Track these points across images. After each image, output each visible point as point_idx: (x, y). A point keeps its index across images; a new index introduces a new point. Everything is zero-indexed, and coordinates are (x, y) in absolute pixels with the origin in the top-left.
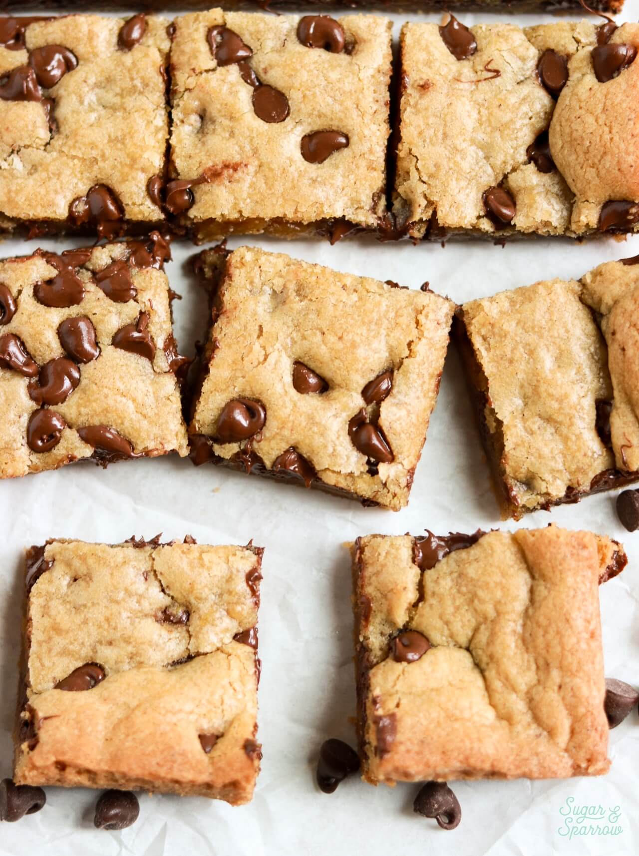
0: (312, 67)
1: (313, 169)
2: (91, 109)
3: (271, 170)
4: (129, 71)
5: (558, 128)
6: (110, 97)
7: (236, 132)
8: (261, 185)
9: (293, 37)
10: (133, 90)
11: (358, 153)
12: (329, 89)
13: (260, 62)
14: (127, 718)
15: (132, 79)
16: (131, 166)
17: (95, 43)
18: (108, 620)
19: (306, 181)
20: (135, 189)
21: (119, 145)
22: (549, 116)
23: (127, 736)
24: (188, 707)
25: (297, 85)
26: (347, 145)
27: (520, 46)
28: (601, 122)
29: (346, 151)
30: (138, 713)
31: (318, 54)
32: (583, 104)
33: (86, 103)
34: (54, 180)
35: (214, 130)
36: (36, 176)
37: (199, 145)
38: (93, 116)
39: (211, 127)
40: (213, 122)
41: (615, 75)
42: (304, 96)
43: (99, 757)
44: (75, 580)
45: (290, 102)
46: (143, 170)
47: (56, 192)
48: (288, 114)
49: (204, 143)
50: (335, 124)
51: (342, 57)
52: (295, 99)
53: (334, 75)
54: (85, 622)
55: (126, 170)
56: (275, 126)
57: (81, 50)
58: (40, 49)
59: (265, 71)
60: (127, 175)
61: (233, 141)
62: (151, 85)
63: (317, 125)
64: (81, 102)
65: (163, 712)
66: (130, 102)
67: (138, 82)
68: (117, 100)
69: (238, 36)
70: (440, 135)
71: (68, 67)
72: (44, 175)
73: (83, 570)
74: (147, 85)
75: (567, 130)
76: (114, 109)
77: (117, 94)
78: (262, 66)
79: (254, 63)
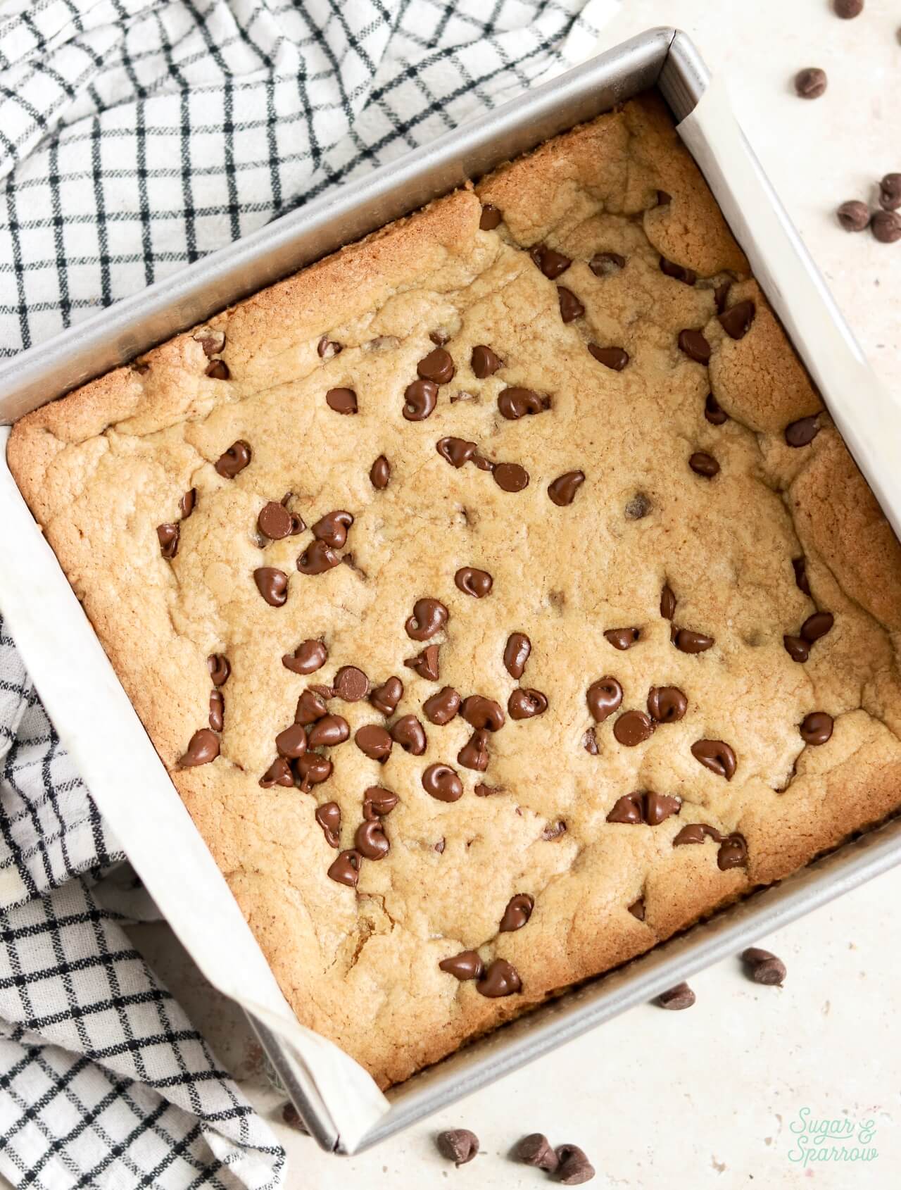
0: (528, 433)
1: (569, 510)
2: (383, 547)
3: (539, 526)
4: (396, 503)
5: (722, 389)
6: (394, 532)
7: (497, 511)
8: (537, 542)
9: (501, 418)
10: (407, 519)
11: (595, 480)
12: (549, 444)
13: (486, 448)
14: (573, 929)
15: (402, 509)
16: (437, 575)
17: (359, 497)
18: (511, 859)
19: (569, 522)
20: (449, 591)
21: (419, 564)
22: (709, 380)
23: (583, 943)
24: (610, 896)
25: (524, 453)
26: (584, 478)
27: (661, 338)
28: (757, 369)
29: (586, 484)
30: (578, 922)
31: (526, 422)
32: (736, 362)
33: (376, 545)
34: (384, 615)
35: (479, 518)
36: (368, 619)
37: (475, 534)
38: (387, 554)
39: (476, 517)
40: (475, 511)
41: (747, 329)
42: (534, 460)
43: (573, 971)
44: (469, 845)
45: (525, 469)
46: (447, 574)
47: (391, 623)
48: (528, 478)
49: (477, 532)
50: (568, 469)
51: (547, 414)
52: (527, 464)
53: (547, 432)
54: (496, 870)
55: (435, 580)
56: (523, 493)
57: (352, 508)
58: (320, 522)
59: (494, 454)
60: (438, 583)
61: (498, 519)
62: (418, 506)
63: (555, 475)
64: (373, 546)
65: (597, 911)
66: (410, 528)
67: (408, 510)
68: (399, 531)
69: (460, 439)
70: (639, 436)
71: (347, 526)
72: (375, 615)
73: (472, 835)
74: (416, 508)
75: (732, 387)
76: (401, 539)
77: (396, 527)
78: (489, 451)
79: (481, 453)
